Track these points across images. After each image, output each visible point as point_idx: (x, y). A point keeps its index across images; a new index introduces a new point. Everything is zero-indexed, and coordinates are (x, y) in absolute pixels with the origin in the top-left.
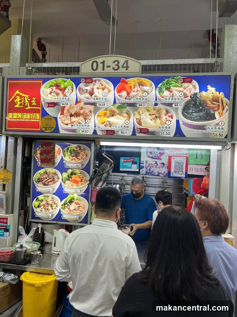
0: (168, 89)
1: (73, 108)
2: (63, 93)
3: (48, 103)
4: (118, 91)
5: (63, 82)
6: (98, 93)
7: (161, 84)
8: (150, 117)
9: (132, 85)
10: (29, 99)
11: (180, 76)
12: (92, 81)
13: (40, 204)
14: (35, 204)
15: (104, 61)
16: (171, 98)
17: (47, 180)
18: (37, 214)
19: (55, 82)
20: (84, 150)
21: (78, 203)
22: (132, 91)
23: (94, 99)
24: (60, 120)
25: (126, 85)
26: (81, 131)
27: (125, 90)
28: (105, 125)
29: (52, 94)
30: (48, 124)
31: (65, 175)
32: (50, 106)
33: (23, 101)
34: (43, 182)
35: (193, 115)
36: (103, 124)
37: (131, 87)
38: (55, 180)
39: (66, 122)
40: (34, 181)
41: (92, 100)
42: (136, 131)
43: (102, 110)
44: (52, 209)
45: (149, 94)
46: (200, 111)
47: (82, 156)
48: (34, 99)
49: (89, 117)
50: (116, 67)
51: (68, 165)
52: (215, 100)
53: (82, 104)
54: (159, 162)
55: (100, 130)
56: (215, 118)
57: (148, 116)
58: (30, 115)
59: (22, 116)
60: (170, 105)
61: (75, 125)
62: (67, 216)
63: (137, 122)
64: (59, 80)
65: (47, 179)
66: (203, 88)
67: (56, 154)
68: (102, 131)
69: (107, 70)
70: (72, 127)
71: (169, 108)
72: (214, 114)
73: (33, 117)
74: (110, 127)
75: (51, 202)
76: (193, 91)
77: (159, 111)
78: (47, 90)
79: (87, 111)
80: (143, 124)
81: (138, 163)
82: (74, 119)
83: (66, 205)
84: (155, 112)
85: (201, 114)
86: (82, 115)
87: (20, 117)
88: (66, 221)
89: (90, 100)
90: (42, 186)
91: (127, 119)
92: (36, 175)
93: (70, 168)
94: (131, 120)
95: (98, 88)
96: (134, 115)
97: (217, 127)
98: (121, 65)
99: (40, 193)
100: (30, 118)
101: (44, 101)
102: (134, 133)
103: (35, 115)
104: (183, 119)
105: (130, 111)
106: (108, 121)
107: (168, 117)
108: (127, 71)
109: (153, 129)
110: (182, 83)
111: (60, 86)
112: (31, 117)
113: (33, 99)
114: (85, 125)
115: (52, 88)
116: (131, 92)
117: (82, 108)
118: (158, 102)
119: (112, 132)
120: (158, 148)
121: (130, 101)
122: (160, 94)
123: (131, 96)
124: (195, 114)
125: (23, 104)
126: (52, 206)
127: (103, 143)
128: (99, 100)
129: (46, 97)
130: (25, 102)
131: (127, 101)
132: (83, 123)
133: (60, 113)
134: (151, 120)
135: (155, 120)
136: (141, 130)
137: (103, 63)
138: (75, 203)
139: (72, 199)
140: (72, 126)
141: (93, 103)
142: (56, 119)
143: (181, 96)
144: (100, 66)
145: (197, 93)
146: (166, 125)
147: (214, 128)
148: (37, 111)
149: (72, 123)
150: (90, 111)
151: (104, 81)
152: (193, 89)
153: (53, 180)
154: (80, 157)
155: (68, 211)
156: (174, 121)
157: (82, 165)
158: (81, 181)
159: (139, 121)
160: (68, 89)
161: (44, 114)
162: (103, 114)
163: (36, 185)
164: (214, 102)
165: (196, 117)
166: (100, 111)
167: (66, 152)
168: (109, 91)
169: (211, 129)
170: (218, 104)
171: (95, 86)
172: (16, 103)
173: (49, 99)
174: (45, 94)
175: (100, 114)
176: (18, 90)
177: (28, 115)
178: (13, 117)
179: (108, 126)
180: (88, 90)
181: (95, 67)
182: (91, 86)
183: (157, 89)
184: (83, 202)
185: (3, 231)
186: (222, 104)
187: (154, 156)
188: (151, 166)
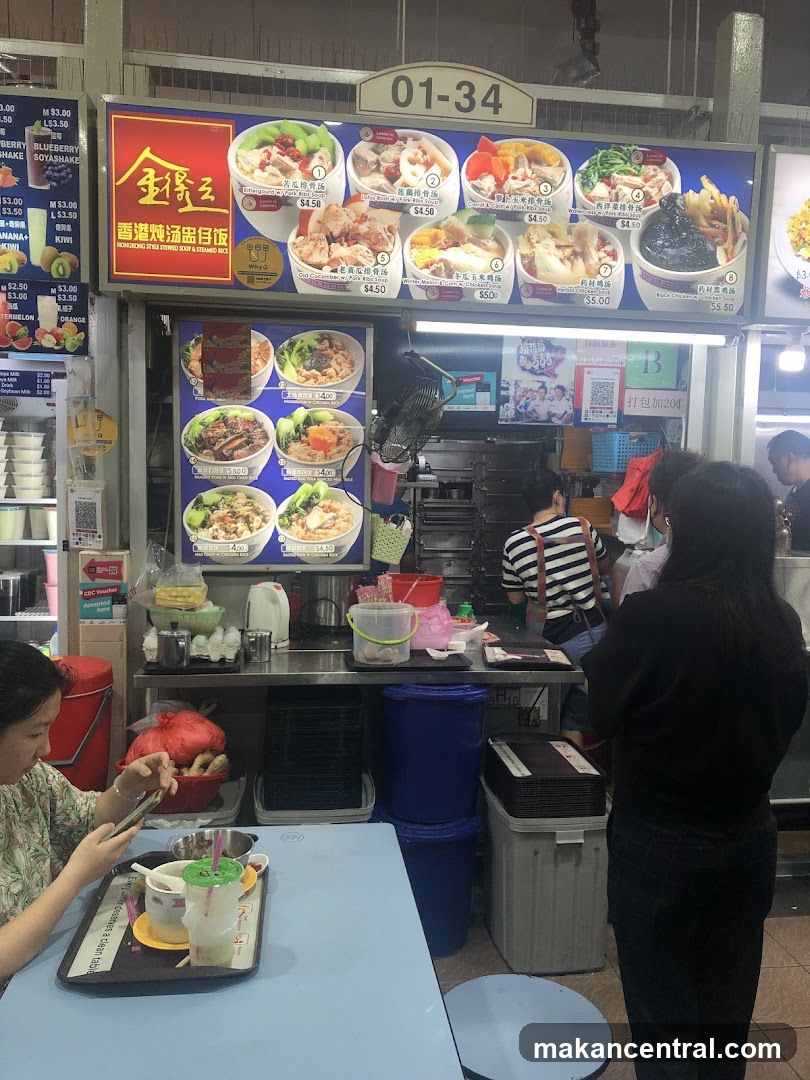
0: (605, 178)
1: (336, 216)
2: (303, 167)
3: (256, 198)
4: (470, 173)
5: (305, 134)
7: (586, 164)
8: (559, 253)
9: (511, 160)
10: (188, 181)
11: (636, 145)
12: (395, 139)
13: (207, 517)
14: (191, 519)
15: (430, 81)
16: (612, 205)
17: (228, 443)
18: (200, 548)
19: (275, 131)
20: (344, 348)
21: (330, 507)
22: (510, 176)
23: (401, 192)
24: (297, 251)
25: (493, 158)
26: (362, 289)
27: (491, 173)
28: (434, 273)
29: (269, 169)
30: (258, 264)
31: (286, 425)
32: (265, 206)
33: (167, 187)
34: (216, 448)
35: (665, 253)
36: (427, 267)
37: (506, 166)
38: (256, 442)
39: (317, 258)
40: (185, 448)
41: (395, 197)
42: (523, 291)
43: (426, 225)
44: (251, 530)
45: (556, 188)
46: (683, 243)
47: (338, 368)
48: (209, 180)
49: (387, 245)
50: (465, 103)
51: (295, 396)
52: (718, 214)
53: (363, 206)
54: (551, 384)
55: (419, 286)
56: (715, 264)
57: (553, 249)
58: (194, 233)
59: (168, 234)
60: (610, 222)
61: (342, 269)
62: (299, 547)
63: (524, 266)
64: (291, 127)
65: (228, 439)
66: (691, 183)
67: (256, 361)
68: (426, 288)
69: (438, 107)
70: (332, 274)
71: (606, 231)
72: (714, 253)
73: (207, 241)
74: (450, 276)
75: (244, 510)
76: (667, 189)
77: (581, 237)
78: (250, 153)
79: (380, 228)
80: (540, 273)
81: (493, 387)
82: (341, 251)
83: (294, 516)
84: (570, 240)
85: (685, 251)
86: (364, 238)
87: (161, 237)
88: (296, 560)
89: (388, 195)
90: (213, 462)
91: (496, 256)
92: (191, 426)
93: (300, 405)
94: (509, 259)
95: (412, 162)
96: (516, 245)
97: (721, 288)
98: (478, 96)
99: (209, 484)
100: (194, 242)
101: (241, 190)
102: (516, 297)
103: (212, 235)
104: (641, 263)
105: (507, 235)
106: (441, 260)
107: (605, 254)
108: (496, 117)
109: (567, 287)
110: (640, 165)
111: (294, 146)
112: (197, 240)
113: (203, 179)
114: (376, 271)
115: (267, 151)
116: (506, 178)
117: (363, 218)
118: (579, 212)
119: (456, 293)
121: (506, 204)
122: (583, 192)
123: (506, 191)
124: (669, 249)
125: (168, 196)
126: (247, 520)
127: (423, 327)
128: (416, 197)
129: (247, 178)
130: (176, 190)
131: (495, 204)
133: (294, 232)
134: (562, 261)
135: (572, 263)
136: (534, 290)
137: (428, 84)
138: (322, 507)
139: (311, 498)
140: (335, 271)
141: (398, 204)
142: (283, 247)
143: (637, 199)
144: (420, 93)
145: (676, 195)
146: (599, 278)
147: (713, 290)
148: (216, 221)
149: (334, 263)
150: (390, 229)
151: (429, 138)
152: (667, 183)
153: (248, 443)
154: (330, 371)
155: (302, 531)
156: (619, 267)
157: (339, 394)
158: (338, 444)
159: (530, 262)
160: (321, 158)
161: (243, 231)
162: (427, 239)
163: (193, 458)
164: (715, 222)
165: (673, 257)
166: (418, 229)
167: (287, 355)
168: (446, 172)
169: (706, 292)
170: (724, 226)
171: (404, 155)
172: (144, 190)
173: (257, 183)
174: (244, 166)
175: (418, 239)
176: (148, 149)
177: (189, 233)
178: (134, 235)
179: (444, 275)
180: (384, 165)
181: (402, 96)
182: (389, 153)
183: (578, 175)
184: (346, 505)
185: (109, 602)
186: (734, 226)
187: (536, 367)
188: (529, 395)
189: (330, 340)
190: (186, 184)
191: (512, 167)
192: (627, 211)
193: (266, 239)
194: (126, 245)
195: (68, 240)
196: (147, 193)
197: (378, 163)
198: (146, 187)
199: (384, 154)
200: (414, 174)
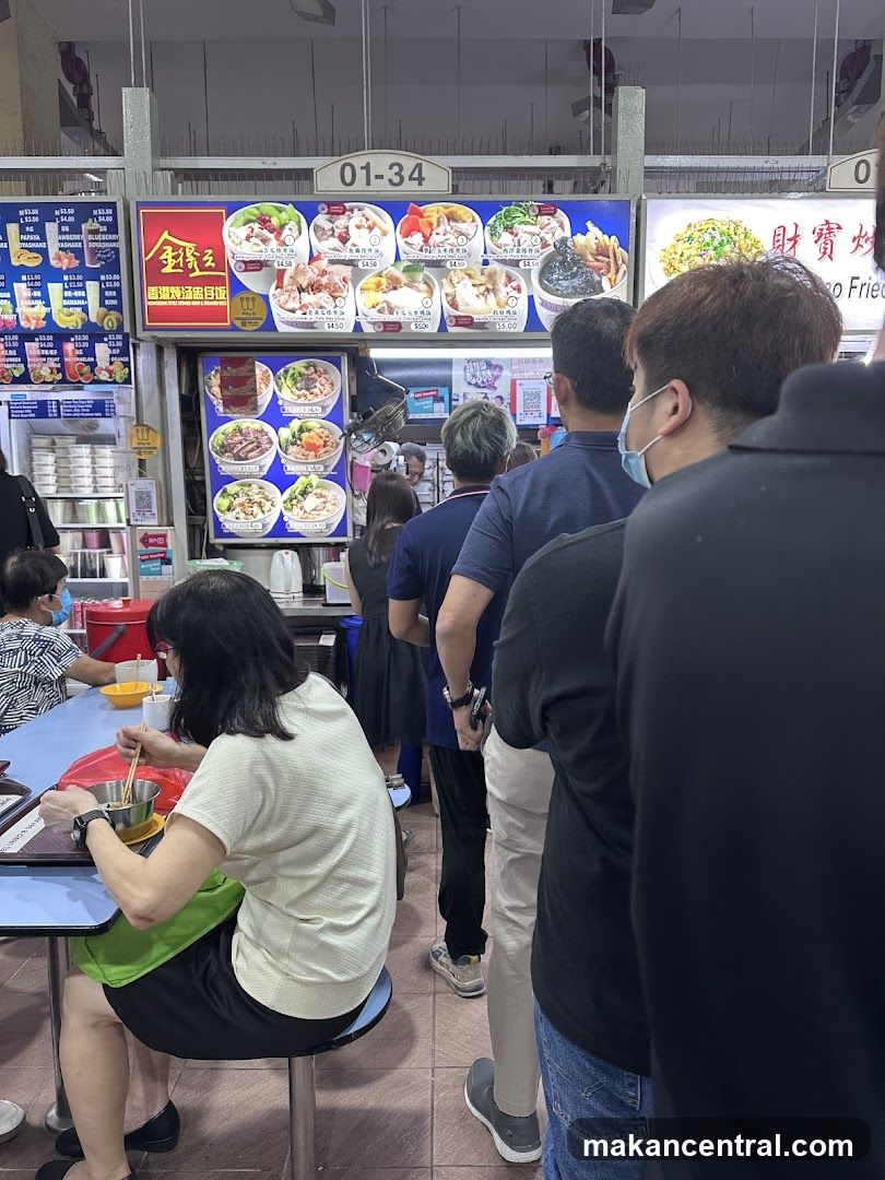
0: (509, 229)
1: (304, 272)
2: (277, 238)
3: (245, 262)
4: (403, 232)
5: (277, 212)
6: (359, 237)
7: (493, 218)
8: (475, 291)
9: (434, 220)
10: (195, 253)
11: (532, 201)
12: (345, 210)
13: (231, 503)
14: (219, 505)
15: (368, 163)
16: (515, 249)
17: (243, 448)
18: (227, 526)
19: (256, 212)
20: (326, 373)
21: (321, 494)
22: (434, 233)
23: (351, 250)
24: (276, 300)
25: (420, 220)
26: (326, 326)
27: (419, 231)
28: (379, 311)
29: (253, 240)
30: (248, 311)
31: (285, 433)
32: (250, 268)
33: (181, 259)
34: (235, 452)
35: (560, 285)
36: (374, 307)
37: (431, 225)
38: (264, 446)
39: (291, 305)
40: (212, 452)
41: (346, 255)
42: (448, 322)
43: (369, 276)
44: (263, 512)
45: (471, 240)
46: (574, 276)
47: (322, 388)
48: (210, 251)
49: (343, 292)
50: (396, 179)
51: (290, 411)
52: (602, 252)
53: (324, 263)
55: (369, 322)
56: (602, 291)
57: (470, 287)
58: (202, 291)
59: (183, 293)
60: (515, 263)
61: (310, 312)
62: (299, 524)
63: (448, 302)
64: (267, 208)
65: (243, 445)
66: (578, 228)
67: (260, 385)
68: (374, 324)
69: (376, 184)
70: (304, 316)
71: (512, 271)
72: (600, 283)
73: (210, 296)
74: (391, 313)
75: (257, 498)
76: (559, 234)
77: (492, 276)
78: (238, 230)
79: (337, 279)
80: (460, 307)
81: (447, 399)
82: (308, 298)
83: (294, 502)
84: (483, 279)
85: (577, 282)
86: (325, 287)
87: (178, 296)
88: (298, 535)
89: (342, 254)
90: (233, 462)
91: (426, 295)
92: (216, 436)
93: (295, 418)
94: (436, 297)
95: (358, 227)
96: (441, 285)
98: (406, 174)
99: (230, 479)
100: (202, 298)
101: (233, 258)
102: (443, 327)
103: (214, 292)
104: (540, 294)
105: (433, 277)
106: (384, 301)
107: (512, 289)
108: (420, 188)
109: (482, 316)
110: (537, 216)
111: (270, 221)
112: (204, 296)
113: (206, 251)
114: (335, 312)
115: (250, 227)
116: (431, 234)
117: (324, 273)
118: (489, 257)
119: (398, 326)
120: (489, 364)
121: (432, 255)
122: (492, 241)
123: (431, 245)
124: (563, 282)
125: (182, 266)
126: (260, 504)
127: (376, 354)
128: (363, 254)
129: (238, 248)
130: (187, 260)
131: (424, 256)
132: (330, 307)
133: (274, 286)
134: (477, 296)
135: (486, 297)
136: (456, 320)
137: (367, 168)
138: (315, 494)
139: (306, 488)
140: (305, 314)
141: (350, 260)
142: (266, 298)
143: (535, 243)
144: (361, 174)
145: (566, 239)
146: (508, 308)
148: (219, 281)
149: (303, 307)
150: (345, 280)
151: (372, 209)
152: (559, 229)
153: (258, 447)
154: (316, 391)
155: (301, 513)
156: (523, 298)
157: (324, 408)
158: (324, 446)
159: (453, 299)
160: (290, 229)
161: (236, 287)
162: (373, 286)
163: (218, 459)
164: (600, 258)
165: (567, 288)
166: (366, 278)
167: (283, 380)
168: (384, 233)
170: (608, 260)
171: (352, 221)
172: (165, 262)
173: (244, 251)
174: (236, 240)
175: (367, 286)
176: (166, 232)
177: (198, 291)
178: (159, 295)
179: (387, 312)
180: (337, 231)
181: (348, 178)
182: (341, 222)
183: (487, 228)
184: (333, 492)
185: (159, 564)
186: (615, 260)
187: (480, 382)
189: (314, 367)
190: (194, 256)
191: (435, 225)
192: (528, 253)
193: (254, 293)
194: (154, 303)
195: (114, 302)
196: (167, 265)
197: (333, 230)
198: (166, 260)
199: (337, 223)
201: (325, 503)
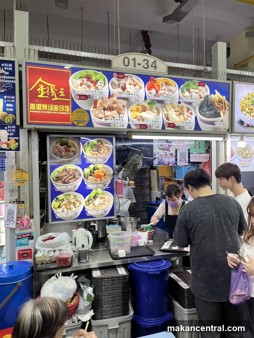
0: (188, 90)
1: (106, 102)
2: (94, 85)
3: (79, 95)
4: (148, 88)
5: (95, 75)
7: (182, 86)
8: (176, 113)
9: (160, 84)
10: (55, 89)
11: (197, 79)
12: (125, 77)
13: (60, 204)
14: (54, 205)
15: (135, 58)
16: (190, 99)
18: (58, 215)
19: (85, 73)
21: (102, 197)
22: (160, 89)
23: (127, 94)
24: (93, 113)
25: (155, 84)
27: (154, 88)
28: (138, 120)
29: (83, 86)
30: (80, 117)
31: (87, 170)
32: (82, 98)
33: (48, 91)
34: (63, 180)
35: (206, 113)
36: (136, 118)
37: (159, 86)
38: (77, 177)
39: (100, 116)
40: (52, 180)
41: (124, 95)
42: (165, 125)
43: (134, 105)
44: (75, 207)
45: (174, 93)
46: (211, 110)
47: (104, 151)
48: (63, 89)
49: (123, 111)
50: (146, 66)
51: (90, 160)
52: (220, 101)
53: (115, 98)
55: (134, 124)
56: (220, 116)
57: (174, 112)
58: (58, 107)
59: (48, 107)
60: (190, 104)
61: (109, 119)
62: (93, 212)
63: (165, 117)
64: (90, 72)
65: (67, 177)
66: (212, 92)
68: (136, 125)
69: (138, 67)
70: (106, 121)
71: (189, 106)
72: (220, 113)
74: (143, 121)
75: (73, 201)
76: (206, 94)
77: (182, 108)
78: (77, 80)
79: (120, 106)
80: (170, 120)
82: (108, 113)
83: (90, 201)
84: (179, 109)
85: (212, 112)
86: (115, 109)
87: (46, 109)
88: (92, 217)
89: (123, 95)
90: (62, 184)
91: (157, 114)
92: (54, 173)
93: (91, 164)
94: (161, 115)
95: (130, 84)
96: (163, 111)
97: (222, 123)
98: (150, 64)
99: (60, 193)
100: (58, 110)
101: (74, 93)
102: (163, 127)
103: (64, 108)
104: (200, 116)
105: (159, 107)
106: (140, 116)
107: (189, 114)
108: (155, 71)
109: (178, 124)
110: (198, 86)
111: (91, 78)
113: (61, 89)
114: (120, 120)
115: (82, 80)
116: (159, 90)
117: (115, 103)
118: (181, 100)
119: (145, 126)
120: (167, 141)
121: (159, 98)
122: (182, 94)
123: (159, 94)
124: (207, 112)
125: (48, 94)
126: (74, 204)
127: (134, 137)
128: (131, 96)
129: (76, 89)
130: (51, 92)
131: (156, 98)
133: (92, 107)
134: (176, 116)
136: (169, 125)
137: (134, 60)
138: (100, 198)
139: (96, 195)
141: (126, 98)
142: (89, 112)
143: (197, 97)
144: (132, 62)
145: (208, 95)
146: (188, 121)
147: (220, 124)
148: (66, 103)
149: (105, 117)
150: (124, 106)
151: (136, 78)
152: (206, 92)
153: (74, 177)
155: (93, 206)
156: (193, 117)
157: (104, 159)
158: (104, 176)
159: (167, 116)
160: (100, 83)
161: (75, 106)
162: (136, 109)
163: (55, 184)
164: (220, 104)
165: (209, 114)
166: (132, 106)
167: (87, 147)
168: (141, 88)
169: (218, 125)
170: (222, 105)
171: (127, 82)
172: (40, 92)
173: (79, 90)
174: (75, 85)
175: (133, 109)
176: (41, 78)
177: (56, 107)
178: (36, 108)
179: (141, 120)
180: (121, 85)
181: (126, 63)
182: (123, 81)
183: (180, 89)
184: (107, 196)
185: (27, 239)
186: (225, 105)
187: (164, 148)
188: (162, 157)
189: (101, 141)
190: (55, 91)
193: (83, 109)
194: (33, 111)
195: (11, 110)
196: (40, 93)
197: (119, 84)
198: (40, 91)
199: (121, 82)
200: (131, 88)
201: (104, 201)
